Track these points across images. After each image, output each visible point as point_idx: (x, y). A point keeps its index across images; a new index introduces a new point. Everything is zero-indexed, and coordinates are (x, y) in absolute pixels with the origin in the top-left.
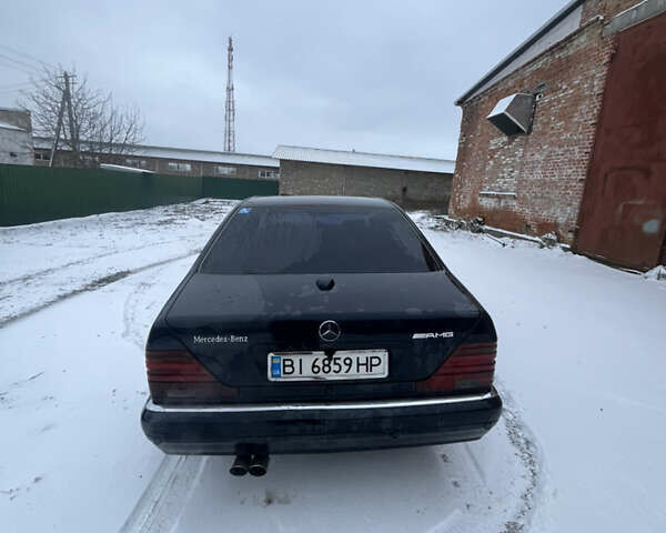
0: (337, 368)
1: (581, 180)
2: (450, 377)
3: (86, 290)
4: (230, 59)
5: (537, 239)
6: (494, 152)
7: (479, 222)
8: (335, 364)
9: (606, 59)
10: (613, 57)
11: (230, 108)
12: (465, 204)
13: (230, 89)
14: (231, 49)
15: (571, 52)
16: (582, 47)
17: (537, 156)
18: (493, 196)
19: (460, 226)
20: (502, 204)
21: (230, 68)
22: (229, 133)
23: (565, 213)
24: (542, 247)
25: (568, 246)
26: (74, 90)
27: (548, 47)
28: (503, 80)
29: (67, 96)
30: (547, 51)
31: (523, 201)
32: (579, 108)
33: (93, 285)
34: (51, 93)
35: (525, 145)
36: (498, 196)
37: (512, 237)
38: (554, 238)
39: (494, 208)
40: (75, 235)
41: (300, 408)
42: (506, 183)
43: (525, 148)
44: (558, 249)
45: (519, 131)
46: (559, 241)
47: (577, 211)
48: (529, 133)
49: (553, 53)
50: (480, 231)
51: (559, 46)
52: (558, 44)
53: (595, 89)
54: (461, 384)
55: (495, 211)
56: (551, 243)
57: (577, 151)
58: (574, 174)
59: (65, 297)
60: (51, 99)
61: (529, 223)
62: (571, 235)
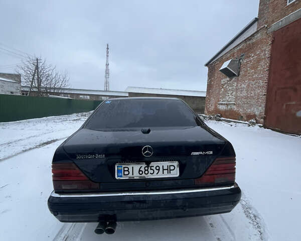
0: (152, 172)
1: (264, 95)
2: (212, 176)
3: (36, 147)
4: (108, 53)
5: (246, 122)
6: (223, 85)
7: (219, 116)
8: (151, 169)
9: (270, 42)
10: (273, 41)
11: (107, 72)
12: (212, 108)
13: (107, 65)
14: (108, 49)
15: (254, 41)
16: (259, 38)
17: (243, 86)
18: (224, 104)
19: (210, 118)
20: (229, 107)
21: (107, 56)
22: (107, 83)
23: (259, 110)
24: (249, 126)
25: (262, 125)
26: (40, 65)
27: (244, 39)
28: (225, 54)
29: (37, 68)
30: (243, 41)
31: (238, 106)
32: (260, 64)
33: (40, 146)
34: (30, 67)
35: (238, 81)
36: (227, 104)
37: (235, 122)
38: (255, 121)
39: (226, 109)
40: (35, 125)
41: (133, 194)
42: (230, 98)
43: (237, 82)
44: (257, 127)
45: (234, 75)
46: (257, 123)
47: (264, 109)
48: (238, 76)
49: (246, 42)
50: (220, 120)
51: (249, 39)
52: (248, 38)
53: (267, 55)
54: (218, 180)
55: (226, 111)
56: (253, 124)
57: (261, 82)
58: (261, 92)
59: (26, 151)
60: (30, 69)
61: (242, 115)
62: (262, 120)
